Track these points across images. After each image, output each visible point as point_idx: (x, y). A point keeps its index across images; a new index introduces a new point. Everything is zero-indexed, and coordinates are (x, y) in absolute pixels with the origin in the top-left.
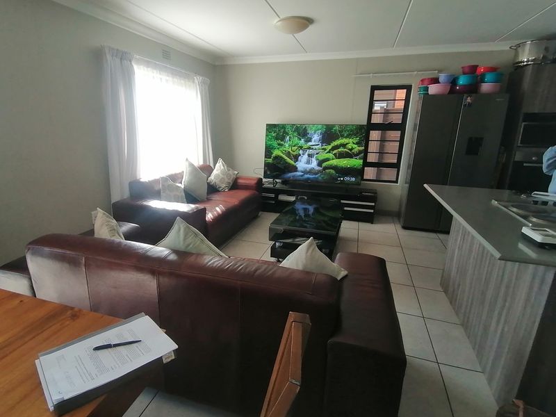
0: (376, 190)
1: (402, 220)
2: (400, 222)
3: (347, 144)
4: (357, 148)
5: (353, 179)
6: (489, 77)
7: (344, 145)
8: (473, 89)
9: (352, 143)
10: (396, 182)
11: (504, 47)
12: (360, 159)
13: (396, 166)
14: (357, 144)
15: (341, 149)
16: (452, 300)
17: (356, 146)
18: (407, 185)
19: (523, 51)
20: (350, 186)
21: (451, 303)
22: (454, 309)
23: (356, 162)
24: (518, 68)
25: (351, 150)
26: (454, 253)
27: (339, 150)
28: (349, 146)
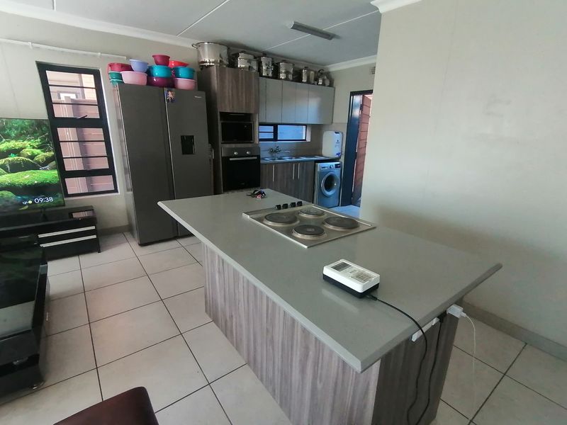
0: (92, 206)
1: (136, 235)
2: (134, 237)
3: (22, 149)
4: (41, 155)
5: (51, 199)
6: (182, 71)
7: (17, 152)
8: (170, 83)
9: (30, 147)
10: (116, 191)
11: (187, 44)
12: (52, 169)
13: (110, 171)
14: (39, 147)
15: (12, 158)
16: (227, 331)
17: (39, 151)
18: (131, 193)
19: (203, 50)
20: (48, 210)
21: (226, 336)
22: (232, 343)
23: (49, 175)
24: (204, 68)
25: (32, 157)
26: (213, 277)
27: (10, 159)
28: (28, 151)
